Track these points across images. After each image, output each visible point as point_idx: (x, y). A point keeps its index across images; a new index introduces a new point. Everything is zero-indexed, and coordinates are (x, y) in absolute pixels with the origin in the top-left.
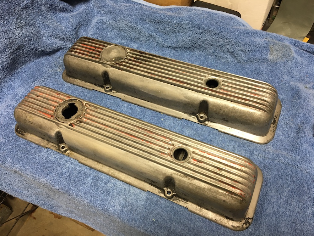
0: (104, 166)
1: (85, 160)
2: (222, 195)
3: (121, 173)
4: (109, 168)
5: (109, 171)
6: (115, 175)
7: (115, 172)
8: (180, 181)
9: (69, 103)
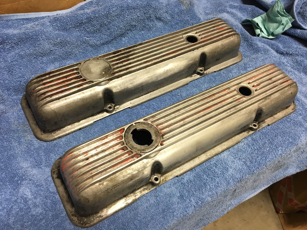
0: (199, 157)
1: (182, 169)
2: (288, 91)
3: (215, 148)
4: (204, 154)
5: (207, 156)
6: (214, 154)
7: (211, 152)
8: (265, 105)
9: (130, 133)
